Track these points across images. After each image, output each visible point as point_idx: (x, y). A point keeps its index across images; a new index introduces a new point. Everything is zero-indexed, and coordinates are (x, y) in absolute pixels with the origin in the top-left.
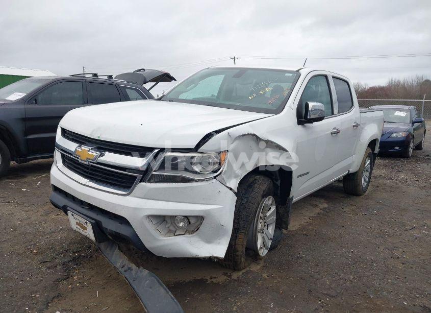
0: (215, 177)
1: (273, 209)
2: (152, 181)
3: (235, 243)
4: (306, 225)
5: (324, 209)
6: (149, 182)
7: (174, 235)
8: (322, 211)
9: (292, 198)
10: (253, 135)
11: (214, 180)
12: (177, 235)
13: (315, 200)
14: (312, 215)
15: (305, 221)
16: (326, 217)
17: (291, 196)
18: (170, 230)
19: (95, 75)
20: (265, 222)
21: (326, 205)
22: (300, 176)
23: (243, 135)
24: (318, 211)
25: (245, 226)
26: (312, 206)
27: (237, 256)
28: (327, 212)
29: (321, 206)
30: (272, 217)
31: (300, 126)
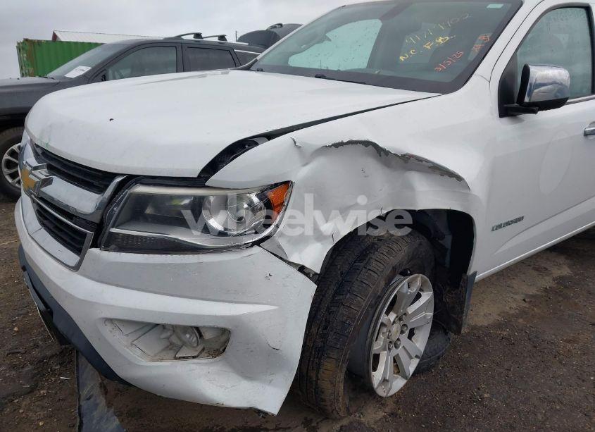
0: (258, 243)
1: (427, 296)
2: (113, 246)
3: (317, 376)
4: (513, 315)
5: (561, 280)
6: (107, 247)
7: (176, 358)
8: (553, 284)
9: (475, 274)
10: (367, 143)
11: (256, 249)
12: (180, 358)
13: (547, 259)
14: (533, 291)
15: (514, 306)
16: (561, 299)
17: (470, 272)
18: (171, 344)
19: (198, 35)
20: (405, 325)
21: (565, 271)
22: (500, 226)
23: (337, 145)
24: (547, 282)
25: (338, 346)
26: (537, 270)
27: (323, 400)
28: (566, 287)
29: (557, 272)
30: (423, 314)
31: (505, 120)
